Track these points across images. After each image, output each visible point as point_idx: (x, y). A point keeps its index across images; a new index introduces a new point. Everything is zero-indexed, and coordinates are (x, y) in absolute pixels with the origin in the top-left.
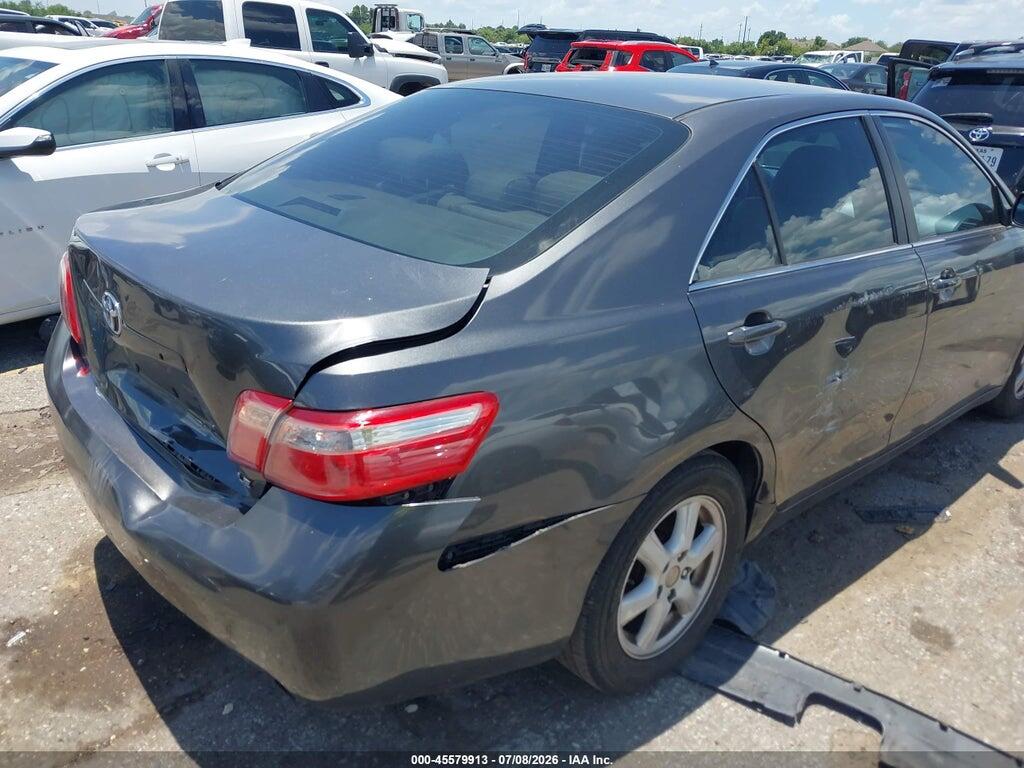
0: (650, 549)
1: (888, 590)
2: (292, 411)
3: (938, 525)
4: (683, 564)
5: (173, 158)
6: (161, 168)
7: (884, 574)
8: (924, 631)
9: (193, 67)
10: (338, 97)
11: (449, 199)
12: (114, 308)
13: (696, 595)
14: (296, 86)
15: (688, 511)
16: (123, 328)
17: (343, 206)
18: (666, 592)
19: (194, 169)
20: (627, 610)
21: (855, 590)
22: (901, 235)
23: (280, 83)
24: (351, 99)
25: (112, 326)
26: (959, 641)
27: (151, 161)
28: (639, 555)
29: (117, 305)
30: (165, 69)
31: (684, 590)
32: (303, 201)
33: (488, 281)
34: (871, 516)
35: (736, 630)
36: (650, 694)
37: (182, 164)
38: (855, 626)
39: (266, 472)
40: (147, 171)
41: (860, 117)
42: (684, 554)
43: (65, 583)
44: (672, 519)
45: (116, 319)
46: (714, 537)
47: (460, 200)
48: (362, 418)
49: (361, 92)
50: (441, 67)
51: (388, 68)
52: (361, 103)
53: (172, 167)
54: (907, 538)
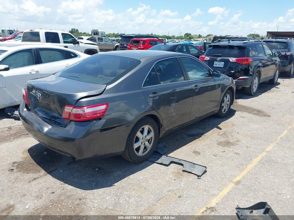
0: (139, 134)
1: (190, 147)
2: (75, 107)
3: (203, 136)
4: (146, 138)
5: (35, 70)
6: (32, 73)
7: (190, 144)
8: (195, 152)
9: (39, 50)
10: (73, 55)
11: (100, 76)
12: (39, 95)
13: (150, 145)
14: (63, 53)
15: (146, 128)
16: (41, 98)
17: (79, 76)
18: (143, 143)
19: (40, 73)
20: (136, 146)
21: (184, 147)
22: (186, 79)
23: (59, 53)
24: (76, 56)
25: (39, 99)
26: (201, 153)
27: (30, 71)
28: (137, 135)
29: (40, 94)
30: (33, 51)
31: (147, 143)
32: (72, 76)
33: (106, 87)
34: (189, 136)
35: (159, 153)
36: (142, 164)
37: (37, 72)
38: (183, 152)
39: (70, 119)
40: (29, 74)
41: (176, 58)
42: (146, 136)
43: (23, 156)
44: (143, 129)
45: (40, 97)
46: (152, 134)
47: (102, 75)
48: (85, 108)
49: (78, 54)
50: (97, 46)
51: (83, 47)
52: (78, 57)
53: (35, 73)
54: (196, 139)
